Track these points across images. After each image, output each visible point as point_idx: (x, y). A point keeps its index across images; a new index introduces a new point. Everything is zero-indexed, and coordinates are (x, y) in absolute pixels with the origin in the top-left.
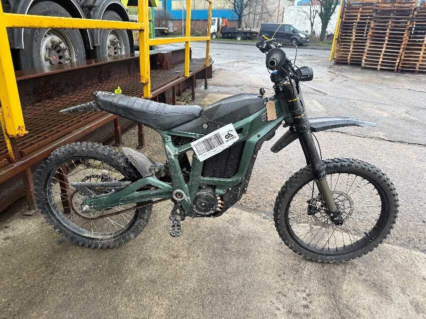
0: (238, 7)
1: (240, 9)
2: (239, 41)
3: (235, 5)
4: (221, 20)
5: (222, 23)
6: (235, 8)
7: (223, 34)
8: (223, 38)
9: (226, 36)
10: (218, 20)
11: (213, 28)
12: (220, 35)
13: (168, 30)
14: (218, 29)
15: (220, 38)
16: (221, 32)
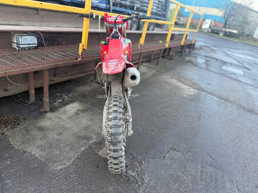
0: (227, 15)
1: (228, 17)
2: (221, 36)
3: (225, 14)
4: (213, 21)
6: (224, 16)
7: (212, 30)
8: (211, 32)
11: (207, 26)
12: (210, 30)
13: (178, 22)
14: (210, 27)
15: (209, 32)
16: (211, 29)
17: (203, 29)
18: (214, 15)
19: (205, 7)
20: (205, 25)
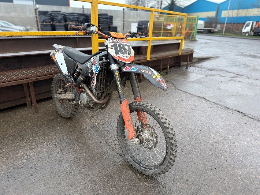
4: (255, 23)
5: (256, 25)
7: (255, 33)
8: (254, 35)
9: (256, 34)
10: (253, 23)
11: (248, 29)
12: (252, 34)
13: (213, 30)
14: (251, 29)
15: (251, 36)
16: (253, 32)
17: (244, 33)
18: (255, 15)
19: (244, 8)
20: (245, 28)
